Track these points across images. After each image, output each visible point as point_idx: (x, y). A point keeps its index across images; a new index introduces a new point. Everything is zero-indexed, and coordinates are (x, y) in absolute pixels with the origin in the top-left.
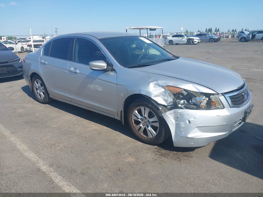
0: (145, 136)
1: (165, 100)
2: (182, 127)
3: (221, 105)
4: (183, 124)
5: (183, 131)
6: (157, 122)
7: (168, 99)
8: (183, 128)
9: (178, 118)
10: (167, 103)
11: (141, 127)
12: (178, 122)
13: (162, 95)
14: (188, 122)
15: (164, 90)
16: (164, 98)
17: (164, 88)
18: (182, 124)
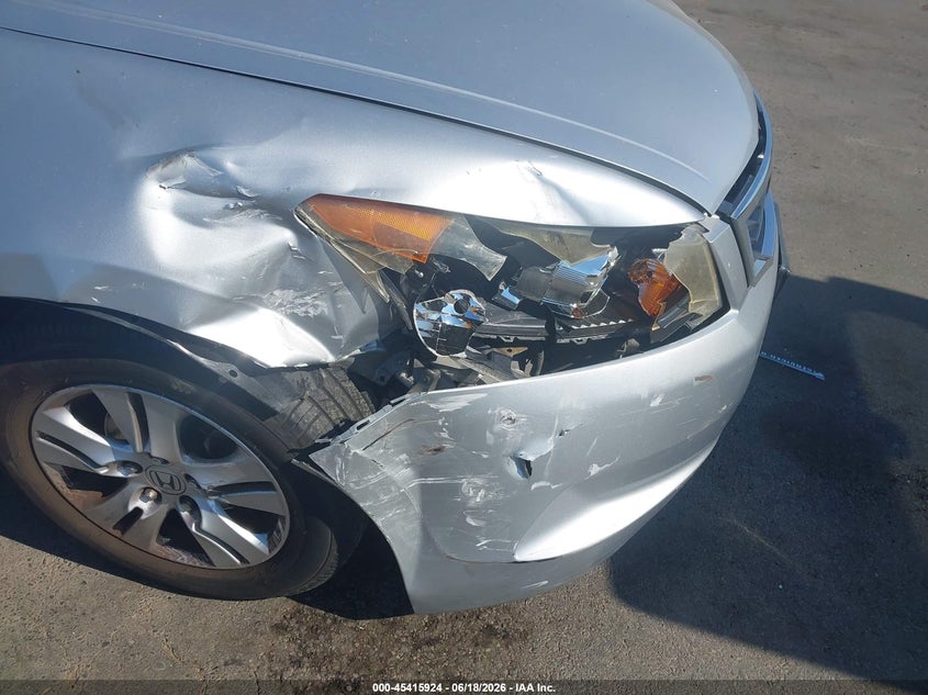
0: (184, 558)
1: (317, 326)
2: (472, 503)
3: (710, 290)
4: (477, 489)
5: (477, 529)
6: (267, 486)
7: (336, 312)
8: (477, 512)
9: (438, 450)
10: (332, 346)
11: (138, 511)
12: (441, 480)
13: (283, 287)
14: (513, 469)
15: (286, 236)
16: (300, 311)
17: (288, 222)
18: (474, 490)
